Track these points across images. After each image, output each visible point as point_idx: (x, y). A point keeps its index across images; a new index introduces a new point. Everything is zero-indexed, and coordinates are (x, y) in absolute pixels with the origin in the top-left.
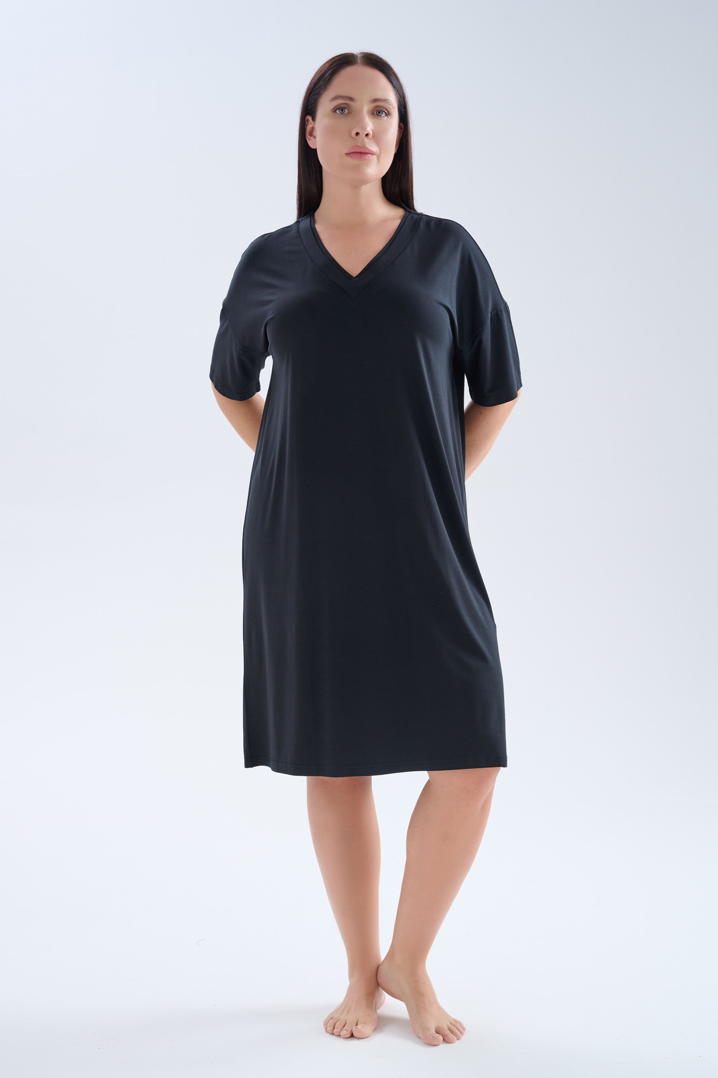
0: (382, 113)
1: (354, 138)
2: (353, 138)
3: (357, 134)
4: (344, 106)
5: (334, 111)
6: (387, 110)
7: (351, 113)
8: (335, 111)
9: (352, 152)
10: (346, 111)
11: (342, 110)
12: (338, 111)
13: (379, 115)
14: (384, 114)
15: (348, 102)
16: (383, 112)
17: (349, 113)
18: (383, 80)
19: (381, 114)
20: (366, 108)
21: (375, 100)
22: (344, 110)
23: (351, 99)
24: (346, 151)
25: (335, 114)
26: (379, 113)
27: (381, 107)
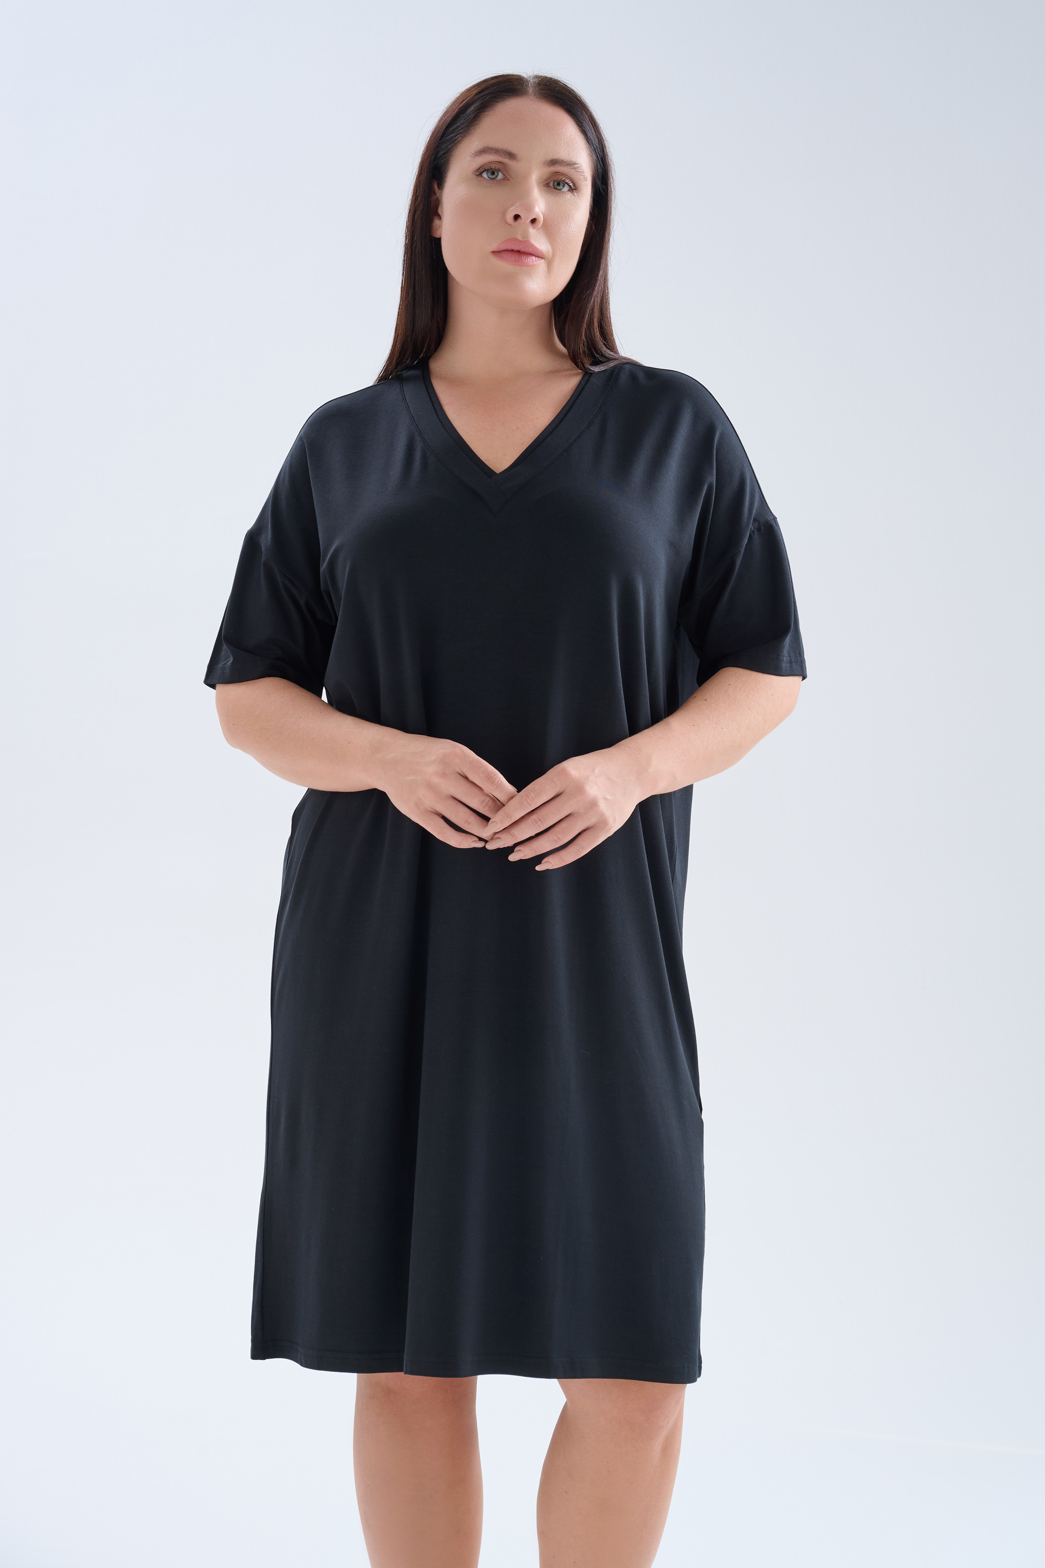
0: (564, 186)
1: (510, 225)
2: (508, 223)
3: (517, 217)
4: (498, 166)
5: (478, 174)
6: (573, 182)
7: (508, 180)
8: (480, 174)
9: (505, 248)
10: (500, 176)
11: (493, 173)
12: (485, 175)
13: (559, 188)
14: (566, 188)
15: (506, 160)
16: (566, 185)
17: (505, 178)
18: (570, 129)
19: (561, 187)
20: (535, 176)
21: (553, 162)
22: (496, 173)
23: (511, 155)
24: (494, 247)
25: (479, 178)
26: (559, 184)
27: (563, 174)
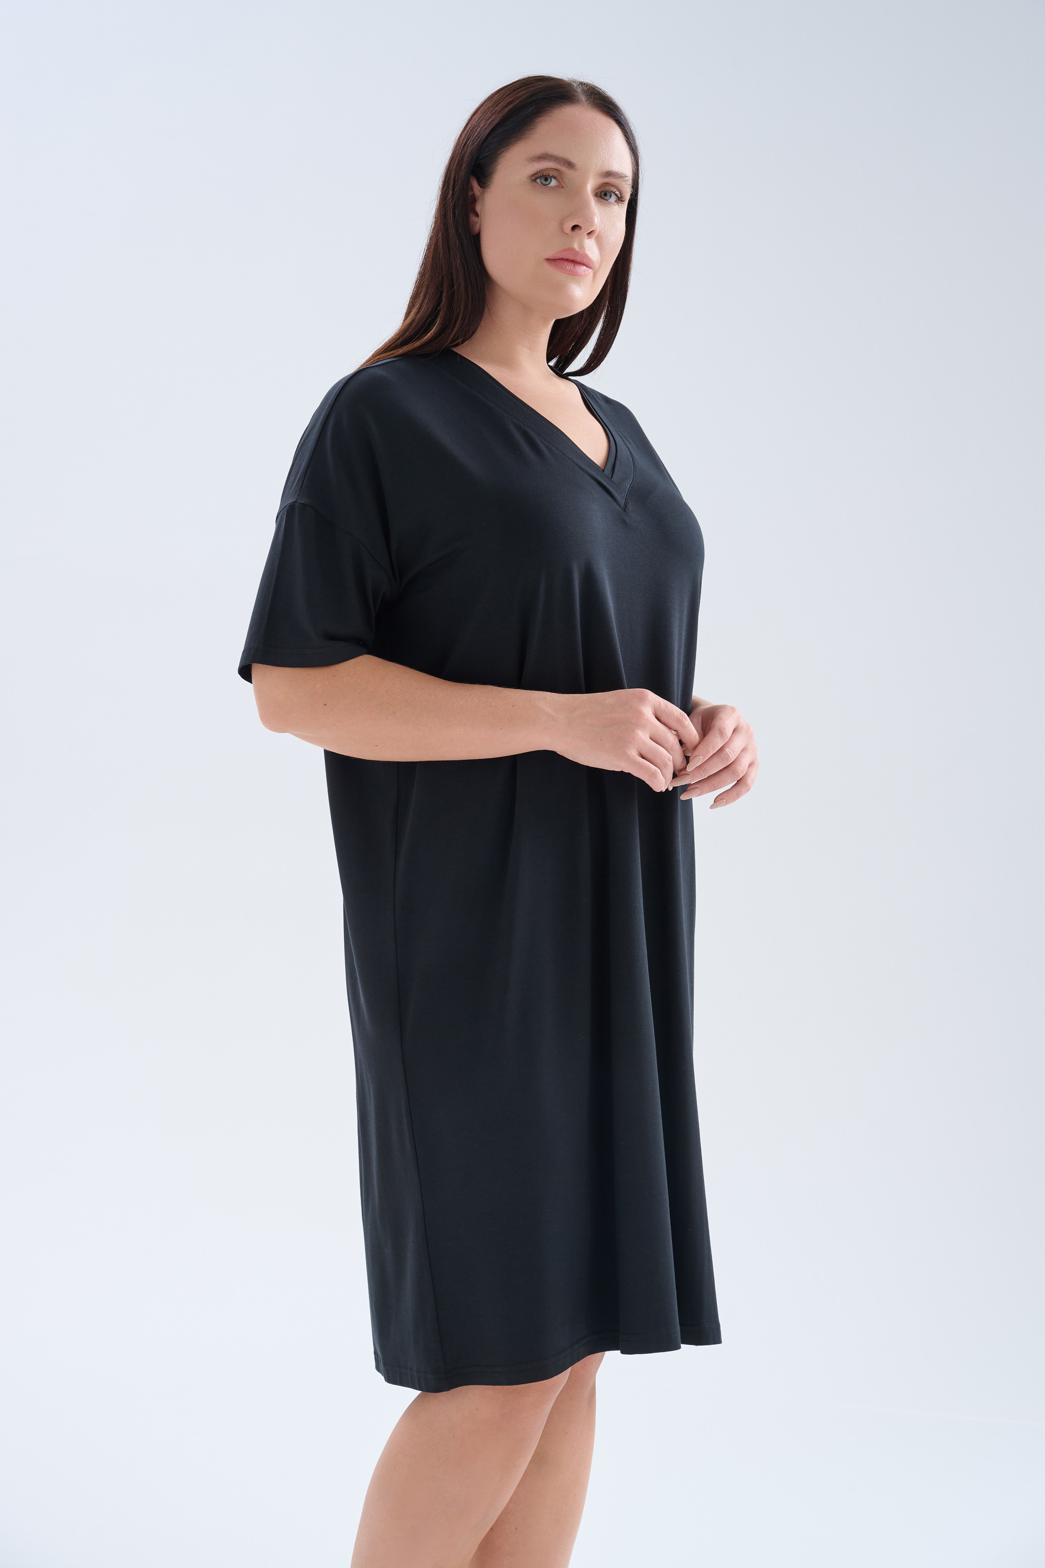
0: (611, 196)
1: (567, 234)
2: (564, 232)
3: (575, 228)
4: (555, 174)
5: (533, 178)
6: (619, 190)
7: (563, 187)
8: (535, 180)
9: (561, 257)
10: (554, 183)
11: (546, 180)
12: (538, 180)
13: (606, 198)
14: (613, 198)
15: (563, 169)
16: (613, 194)
17: (560, 186)
18: (617, 134)
19: (608, 197)
20: (590, 186)
21: (609, 174)
22: (549, 180)
23: (570, 165)
24: (550, 254)
25: (534, 184)
26: (605, 195)
27: (613, 186)
